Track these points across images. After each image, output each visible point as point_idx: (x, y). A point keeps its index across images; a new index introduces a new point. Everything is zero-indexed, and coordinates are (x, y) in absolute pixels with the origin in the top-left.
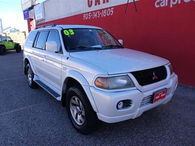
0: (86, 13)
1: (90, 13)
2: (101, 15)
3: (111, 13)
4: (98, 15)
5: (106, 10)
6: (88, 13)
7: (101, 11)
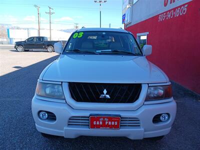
0: (161, 14)
1: (164, 14)
2: (174, 15)
3: (184, 11)
4: (171, 15)
5: (179, 9)
6: (163, 13)
7: (174, 9)
